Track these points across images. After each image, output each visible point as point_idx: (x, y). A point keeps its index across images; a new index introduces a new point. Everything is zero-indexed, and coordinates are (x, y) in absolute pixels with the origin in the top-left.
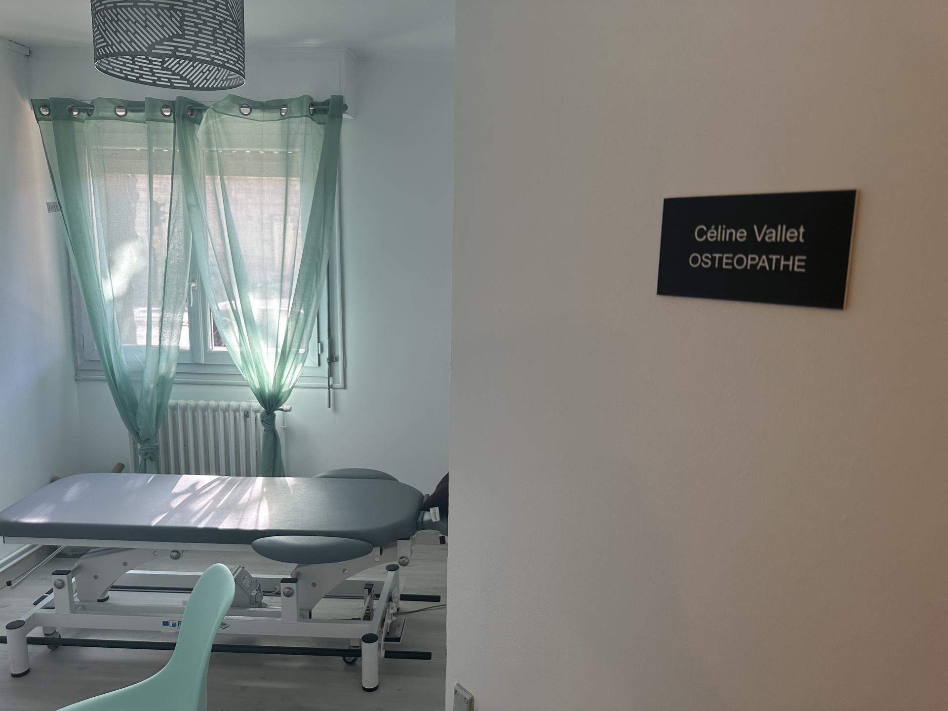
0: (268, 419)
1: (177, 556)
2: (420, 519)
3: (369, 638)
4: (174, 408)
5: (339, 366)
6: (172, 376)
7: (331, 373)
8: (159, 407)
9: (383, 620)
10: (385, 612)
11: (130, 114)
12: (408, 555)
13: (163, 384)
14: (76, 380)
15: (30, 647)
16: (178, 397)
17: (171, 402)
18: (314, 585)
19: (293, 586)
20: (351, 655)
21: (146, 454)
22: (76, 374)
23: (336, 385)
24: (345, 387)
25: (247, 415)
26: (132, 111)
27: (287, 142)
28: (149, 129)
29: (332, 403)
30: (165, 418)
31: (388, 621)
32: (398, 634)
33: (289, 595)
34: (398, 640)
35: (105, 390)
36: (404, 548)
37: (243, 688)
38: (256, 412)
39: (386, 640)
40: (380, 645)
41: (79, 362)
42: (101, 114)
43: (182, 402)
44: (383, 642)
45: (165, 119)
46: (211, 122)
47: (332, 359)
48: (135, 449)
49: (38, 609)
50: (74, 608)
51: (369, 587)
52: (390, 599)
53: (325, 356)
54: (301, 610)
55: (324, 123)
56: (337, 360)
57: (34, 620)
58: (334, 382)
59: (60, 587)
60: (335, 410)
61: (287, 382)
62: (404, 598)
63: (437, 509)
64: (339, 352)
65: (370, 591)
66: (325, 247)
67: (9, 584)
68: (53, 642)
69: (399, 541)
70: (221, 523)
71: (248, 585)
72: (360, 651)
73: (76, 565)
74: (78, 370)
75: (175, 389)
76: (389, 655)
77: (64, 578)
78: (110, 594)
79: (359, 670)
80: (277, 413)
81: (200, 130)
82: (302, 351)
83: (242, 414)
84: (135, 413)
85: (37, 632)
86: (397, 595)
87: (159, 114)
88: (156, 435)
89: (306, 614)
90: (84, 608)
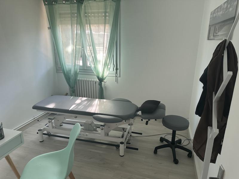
0: (100, 84)
1: (76, 117)
2: (136, 114)
3: (122, 143)
4: (79, 80)
5: (118, 71)
6: (78, 72)
7: (116, 73)
8: (75, 80)
9: (126, 138)
10: (127, 136)
11: (66, 2)
12: (133, 123)
13: (76, 74)
14: (57, 72)
15: (43, 135)
16: (80, 77)
17: (78, 78)
18: (109, 127)
19: (103, 127)
20: (118, 146)
21: (72, 91)
22: (57, 71)
23: (118, 76)
24: (120, 77)
25: (96, 83)
26: (67, 1)
27: (106, 8)
28: (70, 6)
29: (117, 81)
30: (77, 82)
31: (127, 139)
32: (130, 142)
33: (102, 129)
34: (130, 144)
35: (63, 75)
36: (131, 121)
37: (91, 151)
38: (98, 82)
39: (127, 143)
40: (125, 144)
41: (57, 68)
42: (59, 3)
43: (81, 79)
44: (126, 144)
45: (75, 3)
46: (86, 3)
47: (117, 69)
48: (70, 90)
49: (45, 127)
50: (53, 127)
51: (123, 129)
52: (129, 133)
53: (115, 68)
54: (105, 133)
55: (115, 2)
56: (118, 69)
57: (44, 129)
58: (117, 75)
59: (50, 122)
60: (117, 83)
61: (105, 75)
62: (133, 132)
63: (141, 112)
64: (118, 67)
65: (123, 130)
66: (115, 38)
67: (38, 121)
68: (49, 135)
69: (130, 119)
70: (86, 110)
71: (93, 126)
72: (119, 146)
73: (54, 117)
74: (57, 70)
75: (79, 76)
76: (127, 147)
77: (50, 120)
78: (63, 124)
79: (119, 150)
80: (103, 83)
81: (83, 6)
82: (109, 67)
83: (95, 82)
84: (70, 81)
85: (45, 132)
86: (130, 132)
87: (73, 2)
88: (75, 87)
89: (107, 135)
90: (56, 128)
